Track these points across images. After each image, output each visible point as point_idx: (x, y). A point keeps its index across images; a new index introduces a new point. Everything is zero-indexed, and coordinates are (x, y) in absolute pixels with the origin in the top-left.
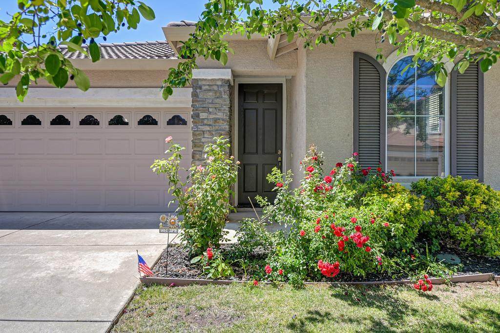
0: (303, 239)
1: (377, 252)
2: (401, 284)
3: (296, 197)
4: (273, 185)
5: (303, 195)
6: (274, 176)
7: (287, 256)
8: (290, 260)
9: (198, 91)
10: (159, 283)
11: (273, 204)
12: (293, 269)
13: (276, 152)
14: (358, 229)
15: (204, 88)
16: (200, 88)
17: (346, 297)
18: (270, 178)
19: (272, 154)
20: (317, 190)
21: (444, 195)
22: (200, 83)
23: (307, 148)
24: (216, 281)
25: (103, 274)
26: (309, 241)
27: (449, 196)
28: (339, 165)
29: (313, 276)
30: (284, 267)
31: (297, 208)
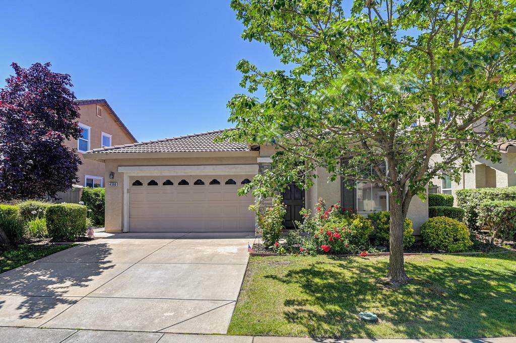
0: (316, 238)
1: (346, 242)
2: (356, 256)
3: (313, 221)
4: (302, 216)
5: (316, 220)
6: (303, 211)
7: (309, 245)
8: (310, 246)
9: (262, 169)
10: (257, 255)
11: (302, 224)
12: (311, 249)
13: (302, 198)
14: (337, 232)
15: (265, 167)
16: (263, 167)
17: (333, 259)
18: (301, 213)
19: (299, 199)
20: (322, 218)
21: (380, 220)
22: (263, 165)
23: (318, 199)
24: (280, 254)
25: (232, 253)
26: (318, 239)
27: (382, 220)
28: (333, 206)
29: (319, 252)
30: (307, 249)
31: (313, 226)
